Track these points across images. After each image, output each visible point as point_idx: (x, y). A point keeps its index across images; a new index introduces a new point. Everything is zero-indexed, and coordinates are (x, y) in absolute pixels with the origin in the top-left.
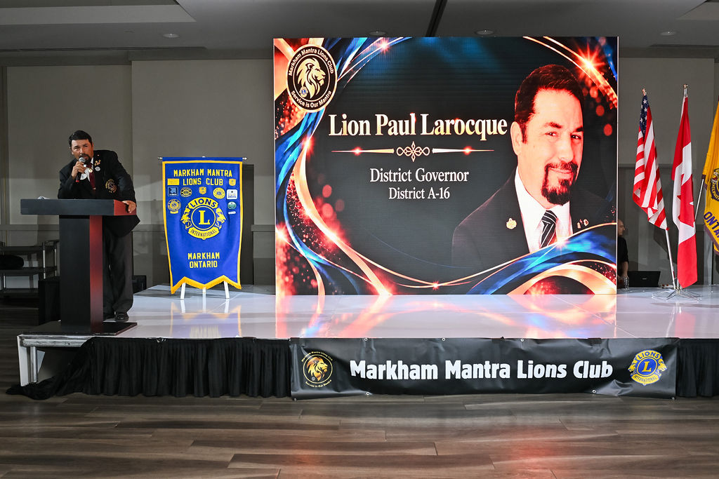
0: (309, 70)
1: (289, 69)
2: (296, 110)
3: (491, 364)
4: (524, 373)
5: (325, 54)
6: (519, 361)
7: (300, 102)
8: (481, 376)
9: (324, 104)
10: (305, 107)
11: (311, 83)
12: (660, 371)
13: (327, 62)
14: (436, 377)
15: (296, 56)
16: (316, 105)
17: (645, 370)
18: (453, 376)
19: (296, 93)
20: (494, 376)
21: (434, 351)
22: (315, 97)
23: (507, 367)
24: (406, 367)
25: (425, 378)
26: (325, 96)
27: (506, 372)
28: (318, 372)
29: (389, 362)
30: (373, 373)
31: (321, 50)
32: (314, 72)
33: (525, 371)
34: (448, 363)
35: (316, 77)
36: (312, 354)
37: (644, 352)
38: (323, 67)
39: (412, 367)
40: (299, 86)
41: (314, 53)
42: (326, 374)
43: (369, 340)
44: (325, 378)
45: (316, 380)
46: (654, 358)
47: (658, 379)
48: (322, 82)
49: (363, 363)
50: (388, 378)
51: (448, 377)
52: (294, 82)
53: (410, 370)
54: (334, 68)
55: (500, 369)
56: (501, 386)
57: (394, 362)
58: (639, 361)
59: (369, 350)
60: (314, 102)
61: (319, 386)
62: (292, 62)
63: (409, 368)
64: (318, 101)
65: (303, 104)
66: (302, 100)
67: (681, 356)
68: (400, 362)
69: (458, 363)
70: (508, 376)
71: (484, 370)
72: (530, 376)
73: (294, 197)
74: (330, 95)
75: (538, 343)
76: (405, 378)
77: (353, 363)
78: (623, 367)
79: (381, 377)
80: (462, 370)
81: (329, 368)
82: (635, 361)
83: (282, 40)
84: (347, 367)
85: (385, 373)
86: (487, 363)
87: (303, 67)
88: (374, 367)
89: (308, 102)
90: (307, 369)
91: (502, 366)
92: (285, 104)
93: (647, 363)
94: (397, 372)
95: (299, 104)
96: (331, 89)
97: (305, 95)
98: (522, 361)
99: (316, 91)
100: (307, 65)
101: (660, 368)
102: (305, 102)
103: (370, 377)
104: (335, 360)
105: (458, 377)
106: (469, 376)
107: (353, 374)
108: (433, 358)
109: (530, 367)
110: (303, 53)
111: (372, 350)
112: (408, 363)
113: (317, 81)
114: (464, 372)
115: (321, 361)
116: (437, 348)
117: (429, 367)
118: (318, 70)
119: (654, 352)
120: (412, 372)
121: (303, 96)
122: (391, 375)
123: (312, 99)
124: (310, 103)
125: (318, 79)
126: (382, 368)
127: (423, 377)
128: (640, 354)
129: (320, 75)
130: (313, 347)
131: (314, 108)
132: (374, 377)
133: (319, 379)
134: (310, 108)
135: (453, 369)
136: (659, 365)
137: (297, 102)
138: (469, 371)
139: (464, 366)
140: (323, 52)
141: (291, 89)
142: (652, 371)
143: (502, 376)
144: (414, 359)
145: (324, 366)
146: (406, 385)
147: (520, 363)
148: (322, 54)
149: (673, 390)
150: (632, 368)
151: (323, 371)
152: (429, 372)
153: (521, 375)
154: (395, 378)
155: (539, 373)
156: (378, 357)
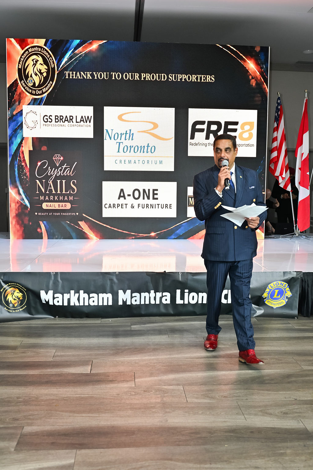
0: (35, 65)
1: (19, 63)
2: (25, 95)
3: (155, 292)
4: (181, 299)
5: (47, 52)
6: (177, 290)
7: (28, 89)
8: (147, 302)
9: (47, 91)
10: (31, 94)
11: (36, 74)
12: (287, 297)
13: (48, 59)
14: (110, 303)
15: (24, 52)
16: (40, 92)
17: (275, 296)
18: (124, 302)
19: (24, 82)
20: (158, 302)
21: (109, 283)
22: (40, 86)
23: (168, 295)
24: (86, 296)
25: (102, 304)
26: (47, 85)
27: (167, 299)
28: (15, 300)
29: (72, 292)
30: (59, 300)
31: (44, 48)
32: (38, 66)
33: (182, 298)
34: (121, 292)
35: (40, 70)
36: (9, 285)
37: (275, 283)
38: (46, 62)
39: (91, 295)
40: (27, 77)
41: (38, 51)
42: (22, 302)
43: (57, 273)
44: (21, 304)
45: (14, 306)
46: (282, 287)
47: (285, 303)
48: (45, 74)
49: (51, 292)
50: (71, 305)
51: (120, 303)
52: (23, 74)
53: (89, 298)
54: (54, 63)
55: (163, 296)
56: (163, 310)
57: (77, 292)
58: (271, 290)
59: (56, 282)
60: (39, 90)
61: (16, 311)
62: (21, 57)
63: (89, 296)
64: (41, 89)
65: (30, 91)
66: (29, 88)
67: (304, 285)
68: (81, 292)
69: (129, 292)
70: (168, 302)
71: (150, 297)
72: (186, 302)
73: (23, 164)
74: (52, 85)
75: (193, 276)
76: (85, 305)
77: (42, 293)
78: (258, 294)
79: (66, 304)
80: (132, 297)
81: (24, 296)
82: (267, 290)
83: (13, 40)
84: (38, 296)
85: (69, 300)
86: (152, 292)
87: (30, 62)
88: (60, 296)
89: (34, 90)
90: (5, 298)
91: (164, 294)
92: (15, 90)
93: (277, 291)
94: (79, 299)
95: (27, 91)
96: (52, 80)
97: (32, 84)
98: (180, 290)
99: (40, 81)
100: (33, 60)
101: (286, 295)
102: (32, 89)
103: (56, 304)
104: (28, 290)
105: (129, 303)
106: (138, 303)
107: (44, 302)
108: (108, 288)
109: (186, 295)
110: (30, 50)
111: (58, 281)
112: (88, 292)
113: (41, 74)
114: (133, 299)
115: (17, 291)
116: (111, 280)
117: (105, 296)
118: (42, 64)
119: (283, 282)
120: (91, 300)
121: (30, 84)
122: (74, 302)
123: (38, 87)
124: (35, 90)
125: (42, 71)
126: (66, 296)
127: (101, 304)
128: (272, 285)
129: (44, 68)
130: (10, 280)
131: (39, 95)
132: (60, 304)
133: (16, 305)
134: (36, 95)
135: (124, 297)
136: (286, 292)
137: (26, 90)
138: (138, 298)
139: (134, 295)
140: (46, 50)
141: (21, 79)
142: (281, 297)
143: (164, 302)
144: (92, 289)
145: (20, 295)
146: (86, 310)
147: (178, 292)
148: (45, 52)
149: (296, 312)
150: (265, 295)
151: (19, 298)
152: (106, 299)
153: (179, 301)
154: (77, 304)
155: (193, 299)
156: (63, 287)
